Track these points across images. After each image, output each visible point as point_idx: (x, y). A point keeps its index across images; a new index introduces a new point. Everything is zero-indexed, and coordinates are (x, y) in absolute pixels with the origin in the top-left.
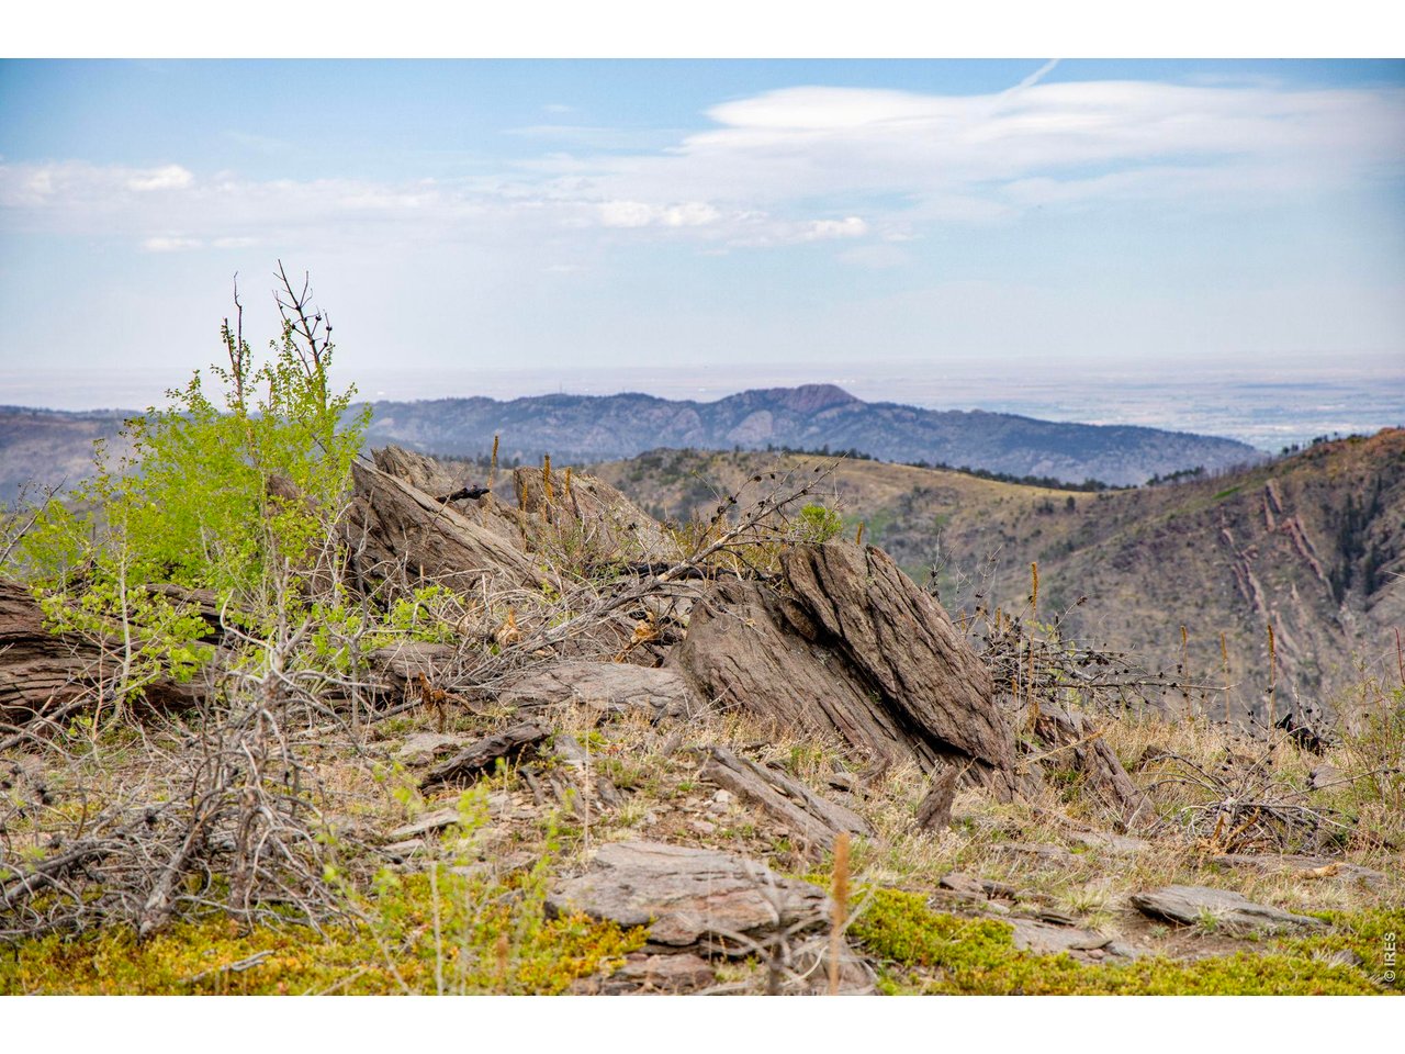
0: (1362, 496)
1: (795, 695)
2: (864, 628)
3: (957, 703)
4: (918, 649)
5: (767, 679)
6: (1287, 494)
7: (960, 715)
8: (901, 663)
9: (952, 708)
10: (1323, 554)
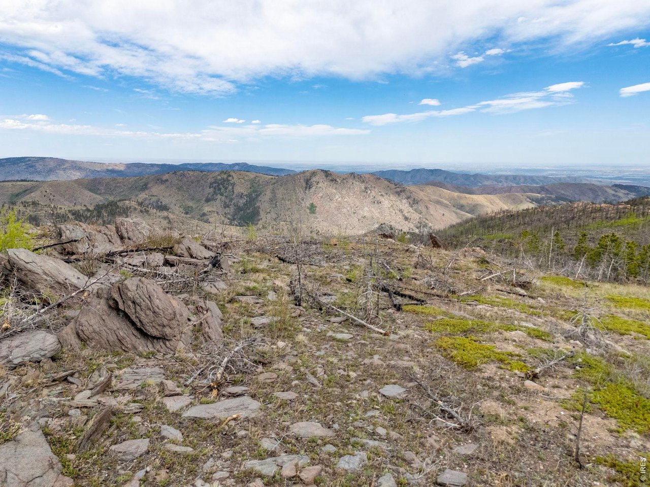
0: (309, 178)
1: (108, 331)
2: (132, 308)
3: (159, 325)
4: (148, 312)
5: (99, 327)
6: (300, 177)
7: (160, 328)
8: (142, 317)
9: (157, 327)
10: (304, 185)
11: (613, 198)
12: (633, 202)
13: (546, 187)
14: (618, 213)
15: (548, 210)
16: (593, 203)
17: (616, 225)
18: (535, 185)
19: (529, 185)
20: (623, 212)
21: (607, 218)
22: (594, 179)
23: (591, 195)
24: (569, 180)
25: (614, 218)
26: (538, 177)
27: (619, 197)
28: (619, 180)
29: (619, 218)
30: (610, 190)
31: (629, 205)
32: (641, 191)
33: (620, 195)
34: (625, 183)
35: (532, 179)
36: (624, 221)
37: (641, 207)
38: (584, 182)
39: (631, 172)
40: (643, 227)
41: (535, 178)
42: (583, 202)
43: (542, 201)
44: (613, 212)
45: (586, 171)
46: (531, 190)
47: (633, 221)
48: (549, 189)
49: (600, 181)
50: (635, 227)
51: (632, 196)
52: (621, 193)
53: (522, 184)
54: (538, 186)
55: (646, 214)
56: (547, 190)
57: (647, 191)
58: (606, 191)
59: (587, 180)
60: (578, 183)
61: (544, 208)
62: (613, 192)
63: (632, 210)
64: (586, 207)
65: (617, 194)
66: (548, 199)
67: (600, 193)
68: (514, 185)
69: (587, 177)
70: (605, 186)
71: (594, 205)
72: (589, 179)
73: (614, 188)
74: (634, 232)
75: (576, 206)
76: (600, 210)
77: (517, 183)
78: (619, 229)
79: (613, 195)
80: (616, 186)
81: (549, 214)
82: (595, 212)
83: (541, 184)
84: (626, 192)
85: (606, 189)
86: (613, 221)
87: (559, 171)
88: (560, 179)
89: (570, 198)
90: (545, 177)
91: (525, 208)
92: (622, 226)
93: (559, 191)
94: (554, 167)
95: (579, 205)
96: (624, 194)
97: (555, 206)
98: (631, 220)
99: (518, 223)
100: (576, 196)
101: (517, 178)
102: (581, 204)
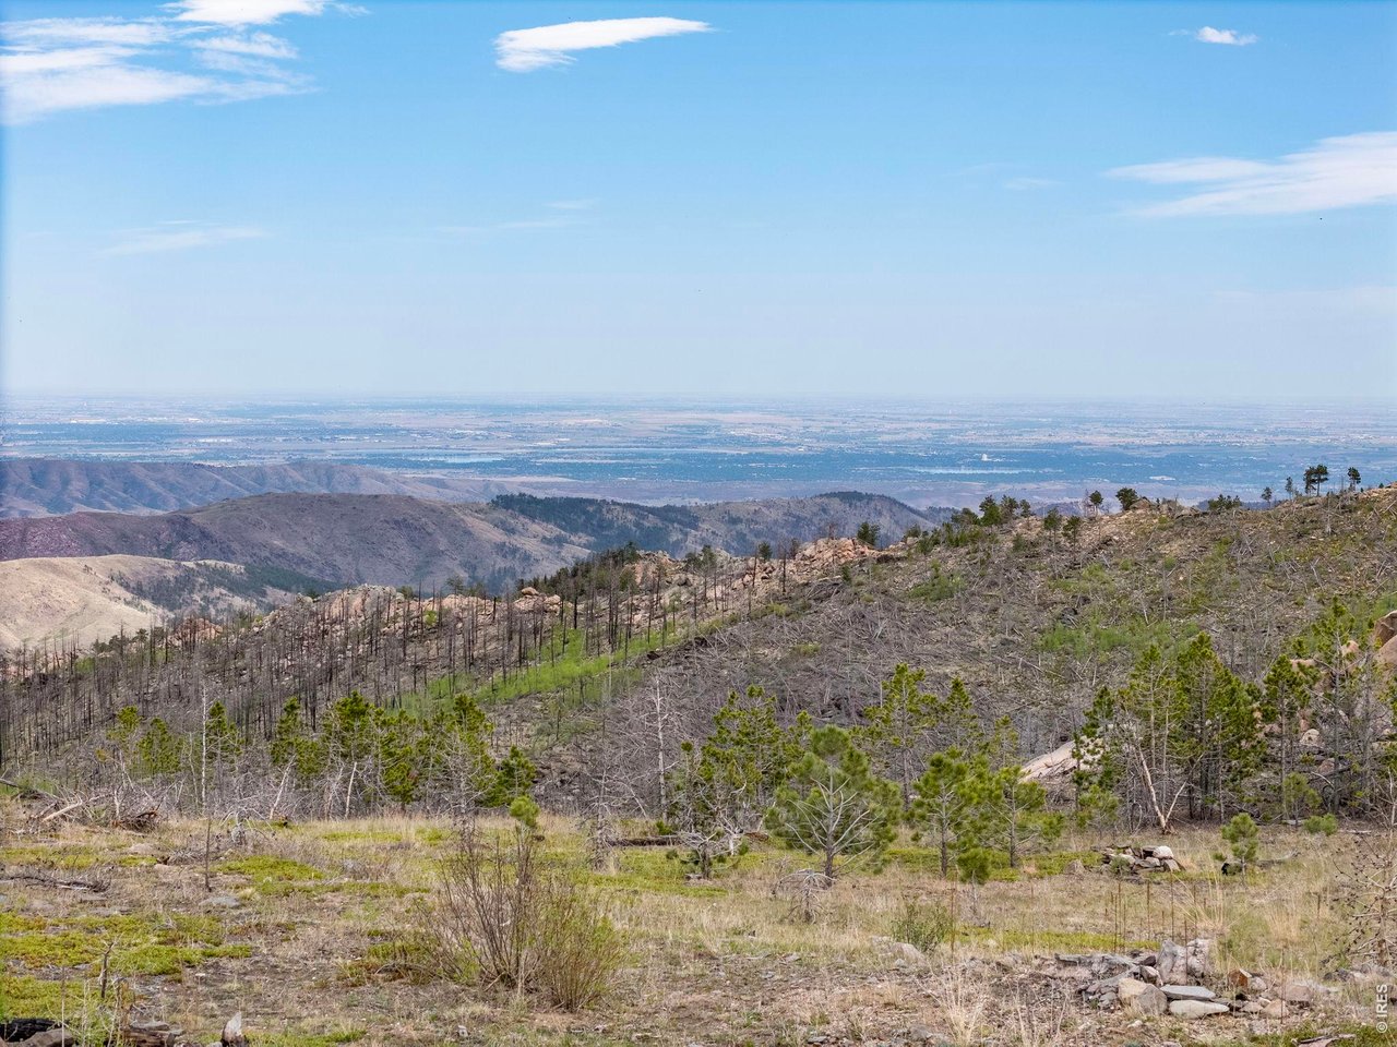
11: (501, 563)
12: (571, 584)
13: (197, 519)
14: (516, 637)
15: (218, 640)
16: (409, 596)
17: (511, 691)
18: (145, 512)
19: (115, 511)
20: (536, 631)
21: (472, 662)
22: (409, 474)
23: (406, 553)
24: (297, 476)
25: (501, 661)
26: (152, 467)
27: (526, 557)
28: (520, 472)
29: (522, 658)
30: (485, 525)
31: (556, 598)
32: (610, 525)
33: (530, 545)
34: (544, 486)
35: (126, 478)
36: (541, 672)
37: (603, 603)
38: (369, 487)
39: (565, 433)
40: (615, 693)
41: (141, 474)
42: (366, 592)
43: (185, 594)
44: (492, 631)
45: (371, 432)
46: (124, 537)
47: (578, 670)
48: (214, 530)
49: (440, 484)
50: (582, 693)
51: (578, 549)
52: (533, 537)
53: (80, 508)
54: (160, 513)
55: (622, 633)
56: (205, 535)
57: (637, 525)
58: (468, 533)
59: (382, 479)
60: (348, 497)
61: (194, 629)
62: (498, 536)
63: (569, 617)
64: (379, 613)
65: (517, 541)
66: (212, 585)
67: (443, 545)
68: (41, 513)
69: (382, 460)
70: (464, 507)
71: (414, 605)
72: (389, 472)
73: (500, 514)
74: (584, 719)
75: (336, 611)
76: (442, 625)
77: (56, 505)
78: (526, 713)
79: (501, 548)
80: (506, 502)
81: (222, 661)
82: (422, 638)
83: (172, 507)
84: (552, 530)
85: (469, 520)
86: (498, 674)
87: (249, 433)
88: (260, 475)
89: (312, 573)
90: (189, 469)
91: (106, 639)
92: (535, 694)
93: (260, 536)
94: (230, 414)
95: (348, 605)
96: (545, 540)
97: (244, 618)
98: (570, 667)
99: (80, 717)
100: (339, 560)
101: (54, 477)
102: (357, 602)
